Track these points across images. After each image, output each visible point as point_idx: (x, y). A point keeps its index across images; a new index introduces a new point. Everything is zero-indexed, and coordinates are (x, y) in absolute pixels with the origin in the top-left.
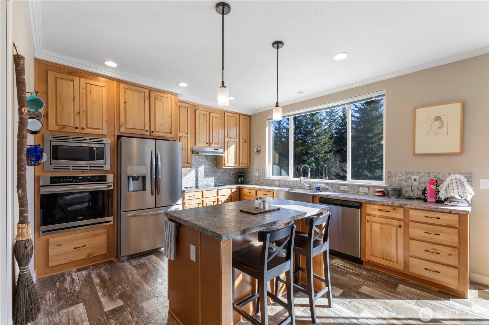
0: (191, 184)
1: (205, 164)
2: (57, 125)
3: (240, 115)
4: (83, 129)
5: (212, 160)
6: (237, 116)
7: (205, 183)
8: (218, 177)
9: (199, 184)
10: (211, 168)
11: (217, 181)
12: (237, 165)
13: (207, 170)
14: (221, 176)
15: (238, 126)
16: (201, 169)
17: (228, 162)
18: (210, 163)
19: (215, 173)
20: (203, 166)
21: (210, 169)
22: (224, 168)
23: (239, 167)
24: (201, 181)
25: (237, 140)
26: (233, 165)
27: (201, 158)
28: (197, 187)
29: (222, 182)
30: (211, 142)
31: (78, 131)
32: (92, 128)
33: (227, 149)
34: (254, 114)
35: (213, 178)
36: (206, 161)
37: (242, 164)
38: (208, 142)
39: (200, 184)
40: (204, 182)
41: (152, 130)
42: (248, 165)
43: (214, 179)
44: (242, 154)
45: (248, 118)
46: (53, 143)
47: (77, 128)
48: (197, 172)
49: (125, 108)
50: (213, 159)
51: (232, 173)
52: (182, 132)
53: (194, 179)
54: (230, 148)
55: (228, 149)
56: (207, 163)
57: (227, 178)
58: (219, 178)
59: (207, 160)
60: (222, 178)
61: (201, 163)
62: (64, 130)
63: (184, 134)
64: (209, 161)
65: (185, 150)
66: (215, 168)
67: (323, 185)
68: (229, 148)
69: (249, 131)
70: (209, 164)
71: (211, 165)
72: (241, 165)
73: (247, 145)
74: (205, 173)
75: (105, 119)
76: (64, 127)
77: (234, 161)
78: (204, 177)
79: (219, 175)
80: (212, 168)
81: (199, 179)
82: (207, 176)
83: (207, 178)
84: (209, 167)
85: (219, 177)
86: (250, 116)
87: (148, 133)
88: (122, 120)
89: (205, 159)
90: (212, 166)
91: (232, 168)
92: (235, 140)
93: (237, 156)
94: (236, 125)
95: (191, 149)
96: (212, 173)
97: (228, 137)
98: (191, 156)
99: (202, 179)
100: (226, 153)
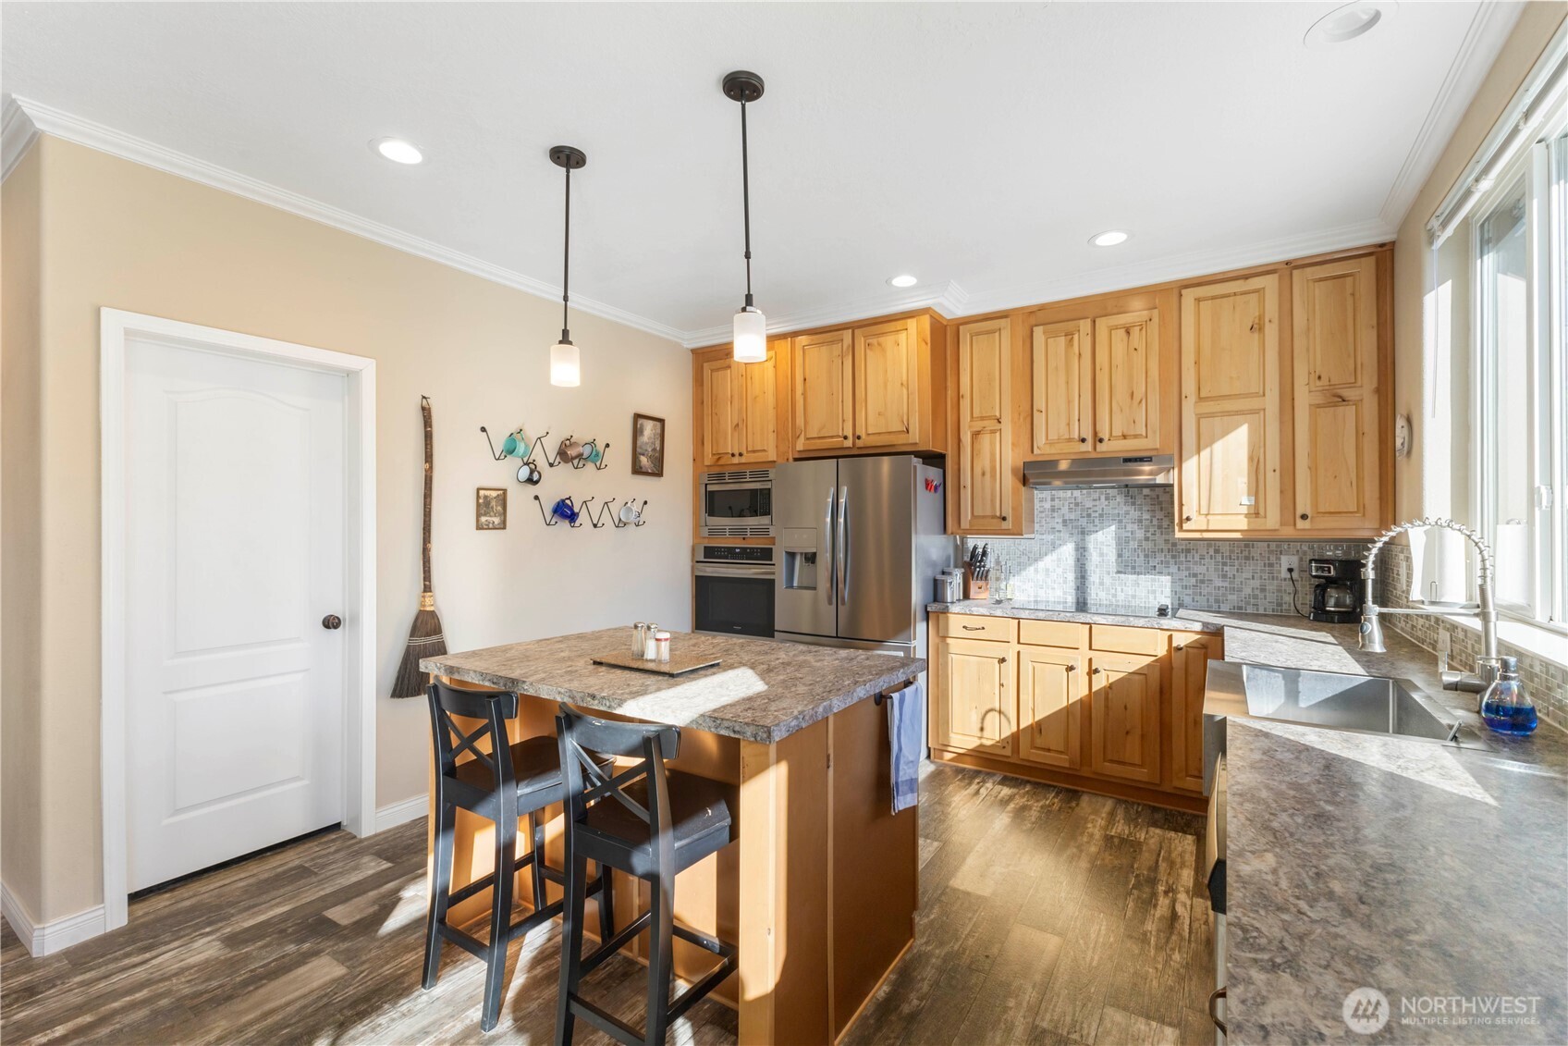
0: (1059, 593)
1: (1120, 521)
2: (713, 455)
3: (1292, 268)
4: (741, 455)
5: (1160, 503)
6: (1269, 281)
7: (1121, 597)
8: (1195, 575)
9: (1093, 596)
10: (1151, 537)
11: (1188, 591)
12: (1272, 520)
13: (1134, 545)
14: (1213, 575)
15: (1271, 332)
16: (1104, 542)
17: (1204, 511)
18: (1146, 516)
19: (1174, 557)
20: (1113, 528)
21: (1147, 539)
22: (1185, 531)
24: (1102, 584)
25: (1272, 402)
26: (1243, 524)
27: (1103, 497)
28: (1082, 606)
29: (1217, 601)
30: (1104, 434)
31: (736, 460)
32: (754, 451)
33: (1199, 452)
35: (1166, 580)
36: (1125, 508)
37: (1304, 517)
38: (1089, 436)
39: (1096, 594)
40: (1119, 589)
41: (858, 433)
43: (1169, 584)
44: (1313, 468)
45: (1368, 265)
46: (711, 488)
47: (733, 455)
48: (1081, 552)
49: (804, 394)
51: (1286, 561)
52: (982, 418)
53: (1071, 576)
54: (1218, 446)
55: (1205, 453)
56: (1134, 514)
57: (1257, 583)
58: (1202, 582)
59: (1133, 504)
60: (1218, 583)
61: (1101, 515)
62: (721, 462)
63: (986, 423)
64: (1141, 510)
65: (993, 476)
68: (1211, 443)
70: (1140, 521)
71: (1155, 522)
72: (1301, 524)
74: (1120, 555)
75: (771, 427)
76: (719, 456)
77: (1245, 501)
78: (1119, 572)
79: (1200, 569)
81: (1093, 578)
82: (1134, 568)
83: (1134, 577)
84: (1140, 534)
85: (1200, 577)
87: (849, 443)
88: (800, 421)
89: (1120, 499)
90: (1160, 527)
91: (1238, 535)
92: (1254, 403)
93: (1273, 482)
94: (1257, 327)
95: (1014, 471)
96: (1160, 557)
97: (1200, 399)
98: (1015, 492)
99: (1107, 580)
100: (1190, 466)
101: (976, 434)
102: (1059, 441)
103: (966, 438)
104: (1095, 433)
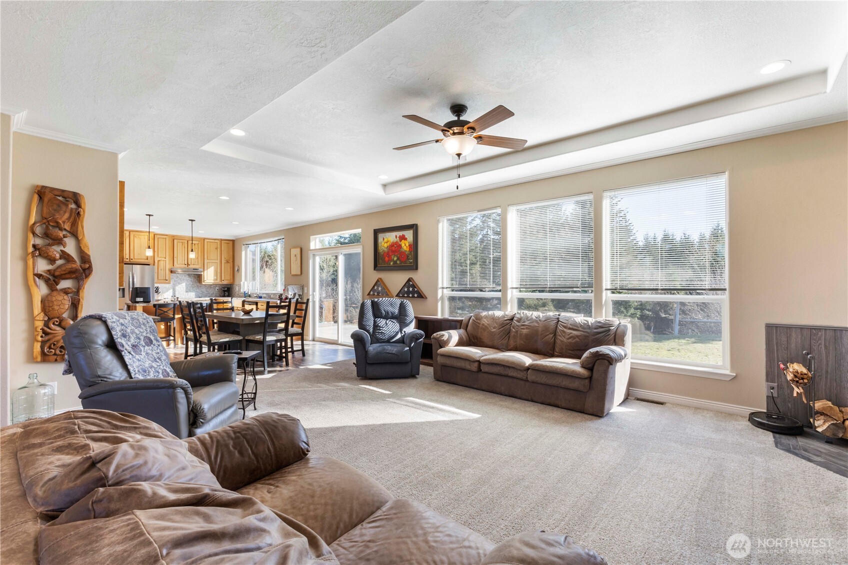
1: (188, 281)
3: (221, 240)
6: (218, 241)
12: (218, 281)
13: (190, 286)
14: (205, 291)
15: (219, 250)
17: (207, 279)
20: (185, 282)
21: (193, 285)
22: (203, 283)
23: (221, 283)
25: (218, 261)
26: (213, 282)
27: (184, 277)
30: (189, 263)
33: (207, 269)
34: (236, 239)
36: (190, 279)
37: (224, 280)
38: (186, 263)
41: (131, 258)
42: (232, 281)
44: (224, 273)
45: (231, 242)
50: (196, 276)
51: (217, 288)
52: (161, 257)
54: (211, 268)
55: (209, 270)
57: (212, 292)
59: (193, 278)
65: (164, 271)
66: (198, 284)
67: (265, 295)
68: (209, 268)
69: (232, 253)
72: (223, 282)
73: (229, 265)
74: (187, 288)
77: (214, 278)
78: (187, 291)
79: (203, 290)
80: (195, 284)
84: (191, 283)
86: (233, 241)
87: (128, 260)
89: (187, 276)
90: (195, 282)
91: (212, 284)
92: (216, 261)
93: (219, 274)
94: (217, 248)
95: (169, 270)
96: (195, 288)
97: (207, 259)
98: (169, 274)
99: (184, 293)
100: (205, 272)
101: (158, 261)
102: (180, 264)
103: (156, 262)
104: (188, 263)
